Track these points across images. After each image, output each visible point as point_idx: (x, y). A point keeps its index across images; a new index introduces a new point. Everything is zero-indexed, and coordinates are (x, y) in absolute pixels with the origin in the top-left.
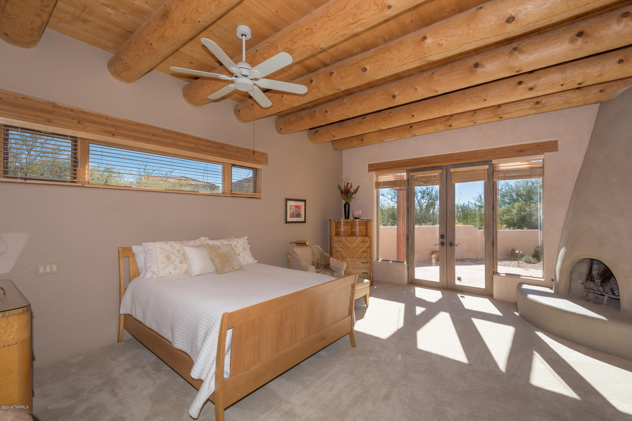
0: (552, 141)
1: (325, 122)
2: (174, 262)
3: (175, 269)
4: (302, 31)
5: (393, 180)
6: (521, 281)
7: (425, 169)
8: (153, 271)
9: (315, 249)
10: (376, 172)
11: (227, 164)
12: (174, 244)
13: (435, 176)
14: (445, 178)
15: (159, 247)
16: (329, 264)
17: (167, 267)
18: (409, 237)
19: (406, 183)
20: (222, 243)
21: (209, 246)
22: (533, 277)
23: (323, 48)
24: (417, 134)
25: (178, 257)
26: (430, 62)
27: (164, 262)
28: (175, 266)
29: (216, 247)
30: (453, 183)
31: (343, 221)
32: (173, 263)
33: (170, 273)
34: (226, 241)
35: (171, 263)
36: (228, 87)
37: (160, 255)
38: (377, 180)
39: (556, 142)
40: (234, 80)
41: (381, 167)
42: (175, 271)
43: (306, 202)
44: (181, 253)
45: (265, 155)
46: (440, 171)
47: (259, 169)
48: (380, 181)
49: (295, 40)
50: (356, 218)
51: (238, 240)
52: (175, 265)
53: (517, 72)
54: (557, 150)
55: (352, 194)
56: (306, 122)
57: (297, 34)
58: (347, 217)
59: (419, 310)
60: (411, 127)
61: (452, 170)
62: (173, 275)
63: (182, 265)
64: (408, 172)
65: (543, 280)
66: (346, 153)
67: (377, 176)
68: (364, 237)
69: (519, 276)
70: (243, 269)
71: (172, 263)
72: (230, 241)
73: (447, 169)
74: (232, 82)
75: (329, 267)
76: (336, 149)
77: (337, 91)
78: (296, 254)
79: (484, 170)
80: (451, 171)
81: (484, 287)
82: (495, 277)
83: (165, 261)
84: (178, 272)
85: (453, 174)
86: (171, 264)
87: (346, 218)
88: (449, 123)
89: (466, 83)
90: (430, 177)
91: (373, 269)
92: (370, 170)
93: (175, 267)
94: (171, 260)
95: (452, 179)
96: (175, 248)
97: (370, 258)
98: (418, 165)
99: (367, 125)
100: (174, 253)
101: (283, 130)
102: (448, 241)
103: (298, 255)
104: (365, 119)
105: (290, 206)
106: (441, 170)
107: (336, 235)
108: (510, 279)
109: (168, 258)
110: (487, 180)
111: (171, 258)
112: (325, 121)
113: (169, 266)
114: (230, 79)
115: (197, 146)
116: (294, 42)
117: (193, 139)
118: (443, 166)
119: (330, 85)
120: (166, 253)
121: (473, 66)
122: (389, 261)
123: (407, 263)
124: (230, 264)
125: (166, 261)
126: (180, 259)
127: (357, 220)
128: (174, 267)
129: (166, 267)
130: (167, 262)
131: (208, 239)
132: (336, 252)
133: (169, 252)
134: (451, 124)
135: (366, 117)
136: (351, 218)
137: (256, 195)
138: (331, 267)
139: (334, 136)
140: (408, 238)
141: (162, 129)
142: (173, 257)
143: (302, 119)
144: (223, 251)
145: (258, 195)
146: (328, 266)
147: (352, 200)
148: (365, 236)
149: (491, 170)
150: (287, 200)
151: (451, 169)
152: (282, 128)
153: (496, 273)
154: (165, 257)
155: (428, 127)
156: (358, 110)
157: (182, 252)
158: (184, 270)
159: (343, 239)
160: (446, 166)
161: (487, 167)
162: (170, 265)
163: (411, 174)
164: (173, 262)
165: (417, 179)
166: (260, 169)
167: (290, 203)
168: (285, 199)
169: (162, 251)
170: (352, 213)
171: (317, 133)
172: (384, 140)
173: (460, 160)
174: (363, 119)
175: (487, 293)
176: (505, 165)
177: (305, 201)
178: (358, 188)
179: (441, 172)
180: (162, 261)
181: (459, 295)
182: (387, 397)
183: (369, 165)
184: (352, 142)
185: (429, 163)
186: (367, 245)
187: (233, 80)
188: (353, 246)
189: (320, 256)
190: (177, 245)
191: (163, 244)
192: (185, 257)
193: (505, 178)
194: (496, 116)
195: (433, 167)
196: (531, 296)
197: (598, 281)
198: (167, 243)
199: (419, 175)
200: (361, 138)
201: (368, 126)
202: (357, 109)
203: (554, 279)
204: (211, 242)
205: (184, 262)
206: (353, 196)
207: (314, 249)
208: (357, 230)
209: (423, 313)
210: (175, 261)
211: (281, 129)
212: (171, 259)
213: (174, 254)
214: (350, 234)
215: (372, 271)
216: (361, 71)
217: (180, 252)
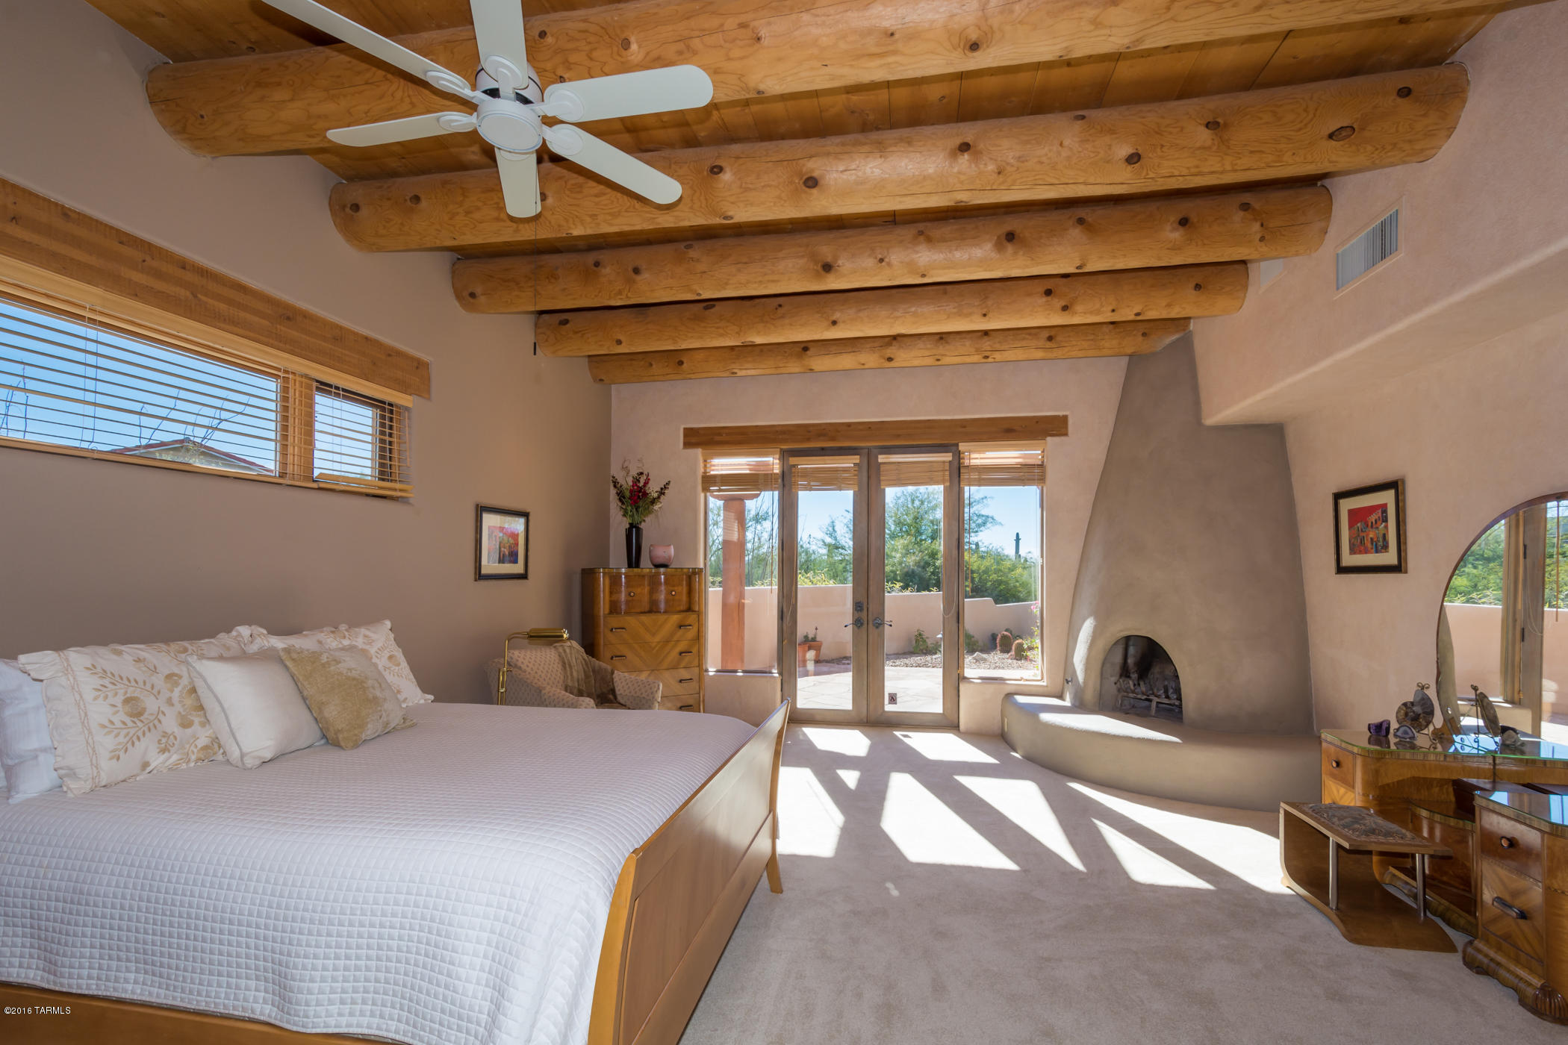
0: (1059, 416)
1: (627, 297)
2: (160, 721)
3: (163, 751)
4: (722, 25)
5: (748, 472)
6: (1008, 690)
7: (823, 452)
8: (69, 768)
9: (568, 651)
10: (703, 449)
11: (298, 379)
12: (148, 653)
13: (845, 470)
14: (865, 474)
15: (87, 668)
16: (613, 691)
17: (133, 744)
18: (785, 610)
19: (780, 481)
20: (320, 642)
21: (295, 656)
22: (1027, 680)
23: (763, 93)
24: (816, 368)
25: (170, 702)
26: (963, 204)
27: (119, 725)
28: (164, 736)
29: (324, 659)
30: (882, 487)
31: (624, 574)
32: (155, 727)
33: (145, 765)
34: (332, 635)
35: (146, 729)
36: (438, 119)
37: (95, 699)
38: (705, 470)
39: (1065, 419)
40: (484, 101)
41: (717, 438)
42: (163, 757)
43: (530, 518)
44: (180, 688)
45: (420, 365)
46: (856, 459)
47: (397, 406)
48: (712, 473)
49: (696, 43)
50: (657, 566)
51: (368, 633)
52: (165, 734)
53: (1077, 268)
54: (1066, 434)
55: (654, 501)
56: (564, 289)
57: (704, 30)
58: (634, 561)
59: (850, 778)
60: (806, 349)
61: (882, 458)
62: (155, 772)
63: (189, 731)
64: (785, 455)
65: (1045, 684)
66: (622, 395)
67: (705, 461)
68: (685, 614)
69: (1001, 680)
70: (412, 726)
71: (151, 725)
72: (344, 637)
73: (870, 456)
74: (470, 107)
75: (615, 697)
76: (601, 380)
77: (718, 221)
78: (520, 668)
79: (944, 462)
80: (880, 461)
81: (940, 711)
82: (963, 687)
83: (124, 723)
84: (175, 757)
85: (882, 468)
86: (149, 730)
87: (630, 566)
88: (889, 352)
89: (986, 270)
90: (836, 470)
91: (704, 696)
92: (688, 444)
93: (164, 740)
94: (146, 715)
95: (882, 478)
96: (155, 668)
97: (699, 666)
98: (808, 440)
99: (718, 328)
100: (153, 687)
101: (482, 299)
102: (870, 616)
103: (525, 672)
104: (712, 310)
105: (489, 527)
106: (858, 457)
107: (611, 612)
108: (991, 688)
109: (134, 709)
110: (948, 484)
111: (144, 710)
112: (629, 295)
113: (139, 739)
114: (466, 92)
115: (199, 296)
116: (688, 47)
117: (184, 268)
118: (862, 448)
119: (706, 199)
120: (123, 691)
121: (1004, 237)
122: (736, 671)
123: (781, 673)
124: (381, 711)
125: (128, 720)
126: (181, 710)
127: (662, 570)
128: (159, 742)
129: (129, 745)
130: (130, 724)
131: (265, 632)
132: (612, 658)
133: (133, 683)
134: (892, 356)
135: (714, 306)
136: (645, 562)
137: (395, 490)
138: (619, 698)
139: (619, 342)
140: (782, 612)
141: (56, 204)
142: (151, 704)
143: (553, 277)
144: (350, 670)
145: (401, 490)
146: (611, 697)
147: (646, 519)
148: (683, 611)
149: (956, 463)
150: (481, 509)
151: (880, 456)
152: (478, 290)
153: (961, 678)
154: (120, 705)
155: (845, 355)
156: (731, 282)
157: (185, 681)
158: (195, 750)
159: (632, 621)
160: (869, 449)
161: (947, 457)
162: (144, 734)
163: (793, 460)
164: (156, 722)
165: (806, 474)
166: (407, 409)
167: (490, 520)
168: (477, 505)
169: (106, 682)
170: (650, 552)
171: (564, 327)
172: (735, 371)
173: (898, 436)
174: (706, 308)
175: (947, 723)
176: (982, 456)
177: (525, 515)
178: (666, 487)
179: (858, 461)
180: (112, 722)
181: (898, 734)
182: (939, 988)
183: (685, 429)
184: (651, 365)
185: (833, 439)
186: (691, 633)
187: (474, 101)
188: (657, 638)
189: (585, 671)
190: (160, 658)
191: (106, 657)
192: (198, 699)
193: (981, 482)
194: (978, 351)
195: (841, 448)
196: (1046, 717)
197: (1135, 676)
198: (119, 653)
199: (806, 464)
200: (676, 359)
201: (721, 331)
202: (729, 280)
203: (1070, 679)
204: (278, 643)
205: (197, 720)
206: (656, 507)
207: (565, 651)
208: (662, 597)
209: (860, 782)
210: (161, 717)
211: (473, 295)
212: (146, 713)
213: (155, 691)
214: (647, 609)
215: (704, 701)
216: (801, 182)
217: (177, 684)
